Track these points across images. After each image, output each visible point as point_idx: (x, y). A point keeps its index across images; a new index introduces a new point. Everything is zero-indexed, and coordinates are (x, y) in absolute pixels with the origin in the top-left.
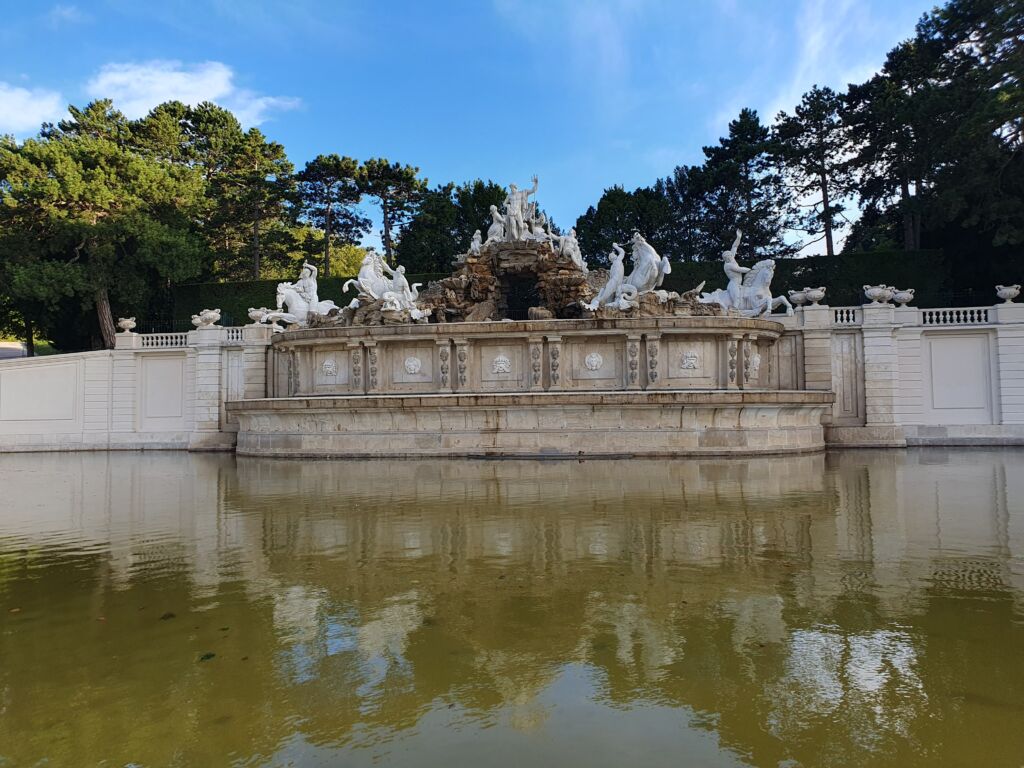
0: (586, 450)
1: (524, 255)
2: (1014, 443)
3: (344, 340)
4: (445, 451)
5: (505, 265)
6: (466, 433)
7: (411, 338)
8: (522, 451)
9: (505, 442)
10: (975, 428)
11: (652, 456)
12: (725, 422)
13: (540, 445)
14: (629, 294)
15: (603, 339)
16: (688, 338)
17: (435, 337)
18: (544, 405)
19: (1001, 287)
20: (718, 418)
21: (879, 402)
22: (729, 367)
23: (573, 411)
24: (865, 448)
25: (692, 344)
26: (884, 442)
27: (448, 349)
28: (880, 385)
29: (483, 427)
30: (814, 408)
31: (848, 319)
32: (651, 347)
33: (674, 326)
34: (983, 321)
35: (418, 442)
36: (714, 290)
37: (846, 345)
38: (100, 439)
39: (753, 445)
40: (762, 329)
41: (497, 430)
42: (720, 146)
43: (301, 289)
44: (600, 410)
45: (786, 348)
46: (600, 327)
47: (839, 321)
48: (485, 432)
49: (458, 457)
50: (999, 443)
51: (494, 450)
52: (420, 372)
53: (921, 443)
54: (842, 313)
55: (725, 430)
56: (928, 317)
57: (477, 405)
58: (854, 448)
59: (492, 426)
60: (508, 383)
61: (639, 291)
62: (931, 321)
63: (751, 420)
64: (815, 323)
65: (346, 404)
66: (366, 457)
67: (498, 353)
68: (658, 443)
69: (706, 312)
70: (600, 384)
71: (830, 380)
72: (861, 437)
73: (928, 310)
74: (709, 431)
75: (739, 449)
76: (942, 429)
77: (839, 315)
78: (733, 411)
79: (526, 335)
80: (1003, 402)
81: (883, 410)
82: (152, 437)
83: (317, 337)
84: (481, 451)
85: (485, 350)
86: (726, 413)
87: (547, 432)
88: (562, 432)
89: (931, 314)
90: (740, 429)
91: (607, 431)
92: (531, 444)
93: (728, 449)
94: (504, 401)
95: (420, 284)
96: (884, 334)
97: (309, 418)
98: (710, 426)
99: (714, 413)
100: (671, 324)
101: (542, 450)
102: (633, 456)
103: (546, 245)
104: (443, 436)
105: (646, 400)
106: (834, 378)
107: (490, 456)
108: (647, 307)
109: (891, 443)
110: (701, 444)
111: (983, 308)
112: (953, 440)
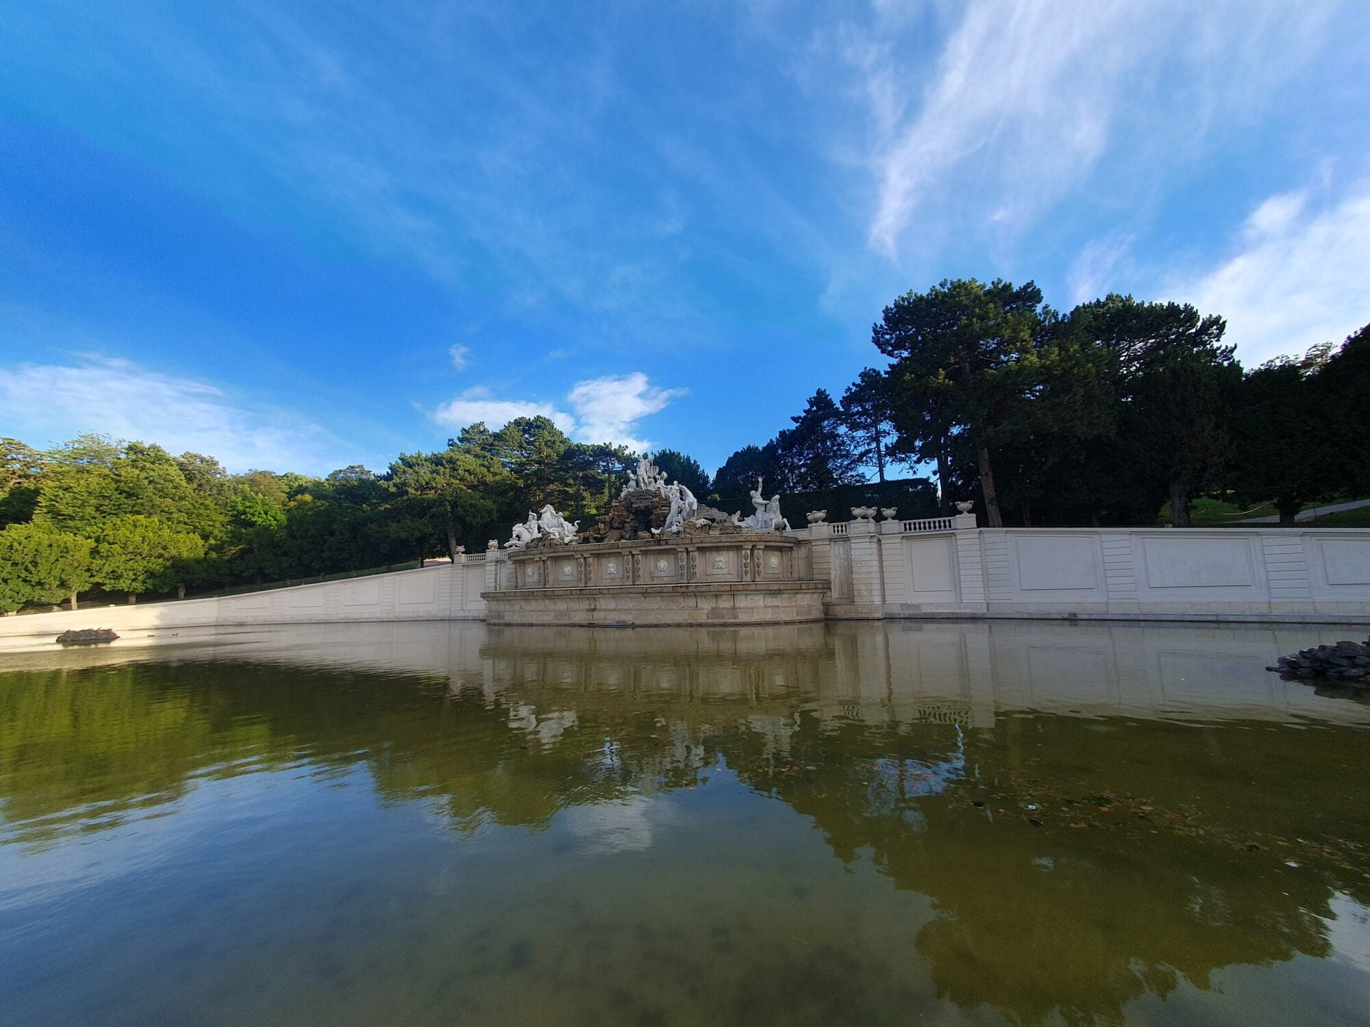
0: (638, 622)
1: (646, 499)
2: (970, 616)
3: (532, 557)
4: (568, 622)
5: (634, 506)
6: (578, 611)
7: (562, 554)
8: (608, 622)
9: (599, 617)
10: (941, 605)
11: (678, 625)
12: (725, 603)
13: (617, 619)
14: (679, 523)
15: (667, 552)
16: (718, 549)
17: (573, 553)
18: (616, 594)
19: (959, 502)
20: (720, 601)
21: (863, 587)
22: (743, 567)
23: (634, 598)
24: (853, 619)
25: (720, 552)
26: (865, 616)
27: (582, 560)
28: (863, 576)
29: (588, 608)
30: (797, 593)
31: (842, 531)
32: (692, 555)
33: (702, 542)
34: (948, 528)
35: (556, 616)
36: (749, 516)
37: (841, 548)
38: (446, 614)
39: (743, 618)
40: (766, 542)
41: (594, 610)
42: (804, 414)
43: (527, 527)
44: (648, 597)
45: (802, 552)
46: (659, 545)
47: (836, 533)
48: (588, 610)
49: (573, 625)
50: (959, 616)
51: (593, 622)
52: (571, 574)
53: (902, 616)
54: (838, 527)
55: (724, 608)
56: (908, 527)
57: (581, 594)
58: (845, 620)
59: (593, 607)
60: (616, 580)
61: (684, 521)
62: (910, 529)
63: (742, 602)
64: (819, 535)
65: (520, 594)
66: (531, 625)
67: (610, 562)
68: (682, 617)
69: (731, 532)
70: (666, 580)
71: (830, 573)
72: (850, 612)
73: (907, 522)
74: (713, 609)
75: (732, 621)
76: (918, 606)
77: (836, 529)
78: (729, 596)
79: (620, 550)
80: (962, 586)
81: (865, 593)
82: (469, 612)
83: (519, 556)
84: (586, 622)
85: (603, 561)
86: (724, 598)
87: (620, 610)
88: (629, 611)
89: (910, 524)
90: (734, 608)
91: (653, 609)
92: (613, 618)
93: (725, 621)
94: (594, 592)
95: (579, 521)
96: (863, 540)
97: (508, 602)
98: (714, 606)
99: (716, 598)
100: (700, 541)
101: (617, 622)
102: (669, 625)
103: (658, 492)
104: (568, 613)
105: (671, 590)
106: (833, 572)
107: (591, 625)
108: (688, 530)
109: (870, 616)
110: (708, 618)
111: (947, 519)
112: (925, 614)
